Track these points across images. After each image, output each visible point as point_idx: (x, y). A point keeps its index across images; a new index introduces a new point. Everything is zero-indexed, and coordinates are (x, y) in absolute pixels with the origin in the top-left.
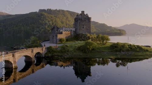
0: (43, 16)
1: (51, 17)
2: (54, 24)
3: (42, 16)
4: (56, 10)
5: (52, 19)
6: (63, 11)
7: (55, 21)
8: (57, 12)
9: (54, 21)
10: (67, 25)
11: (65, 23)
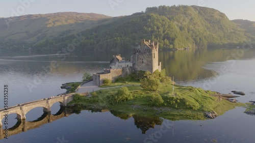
0: (150, 18)
1: (163, 20)
2: (165, 33)
3: (149, 20)
4: (174, 7)
5: (164, 23)
6: (185, 7)
7: (169, 26)
8: (174, 10)
9: (166, 26)
10: (188, 32)
11: (186, 29)
